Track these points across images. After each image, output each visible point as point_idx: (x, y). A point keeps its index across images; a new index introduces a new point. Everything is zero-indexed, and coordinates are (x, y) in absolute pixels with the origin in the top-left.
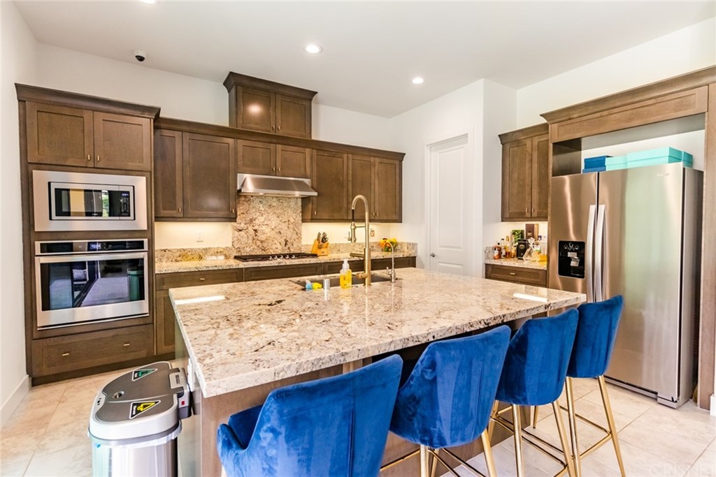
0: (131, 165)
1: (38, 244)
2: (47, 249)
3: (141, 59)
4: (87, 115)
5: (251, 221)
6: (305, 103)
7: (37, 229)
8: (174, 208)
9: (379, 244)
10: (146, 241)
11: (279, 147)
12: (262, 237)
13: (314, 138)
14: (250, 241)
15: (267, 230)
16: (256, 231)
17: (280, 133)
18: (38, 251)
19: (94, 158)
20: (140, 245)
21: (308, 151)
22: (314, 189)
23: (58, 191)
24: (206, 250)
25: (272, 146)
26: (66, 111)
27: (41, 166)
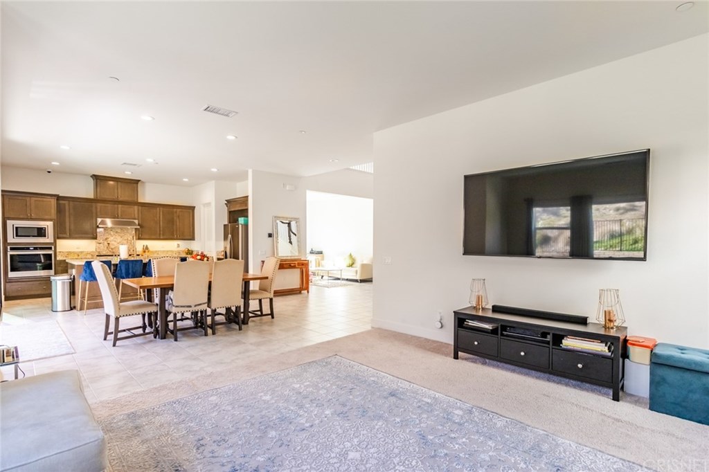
0: (47, 217)
1: (9, 247)
2: (12, 249)
3: (49, 172)
4: (28, 199)
5: (106, 239)
6: (135, 185)
7: (8, 241)
8: (65, 233)
9: (183, 251)
10: (53, 247)
11: (120, 206)
12: (113, 247)
13: (139, 201)
14: (105, 248)
15: (115, 243)
16: (109, 244)
17: (120, 199)
18: (9, 250)
19: (31, 215)
20: (51, 248)
21: (136, 207)
22: (139, 225)
23: (17, 228)
24: (82, 252)
25: (116, 206)
26: (20, 198)
27: (9, 219)
